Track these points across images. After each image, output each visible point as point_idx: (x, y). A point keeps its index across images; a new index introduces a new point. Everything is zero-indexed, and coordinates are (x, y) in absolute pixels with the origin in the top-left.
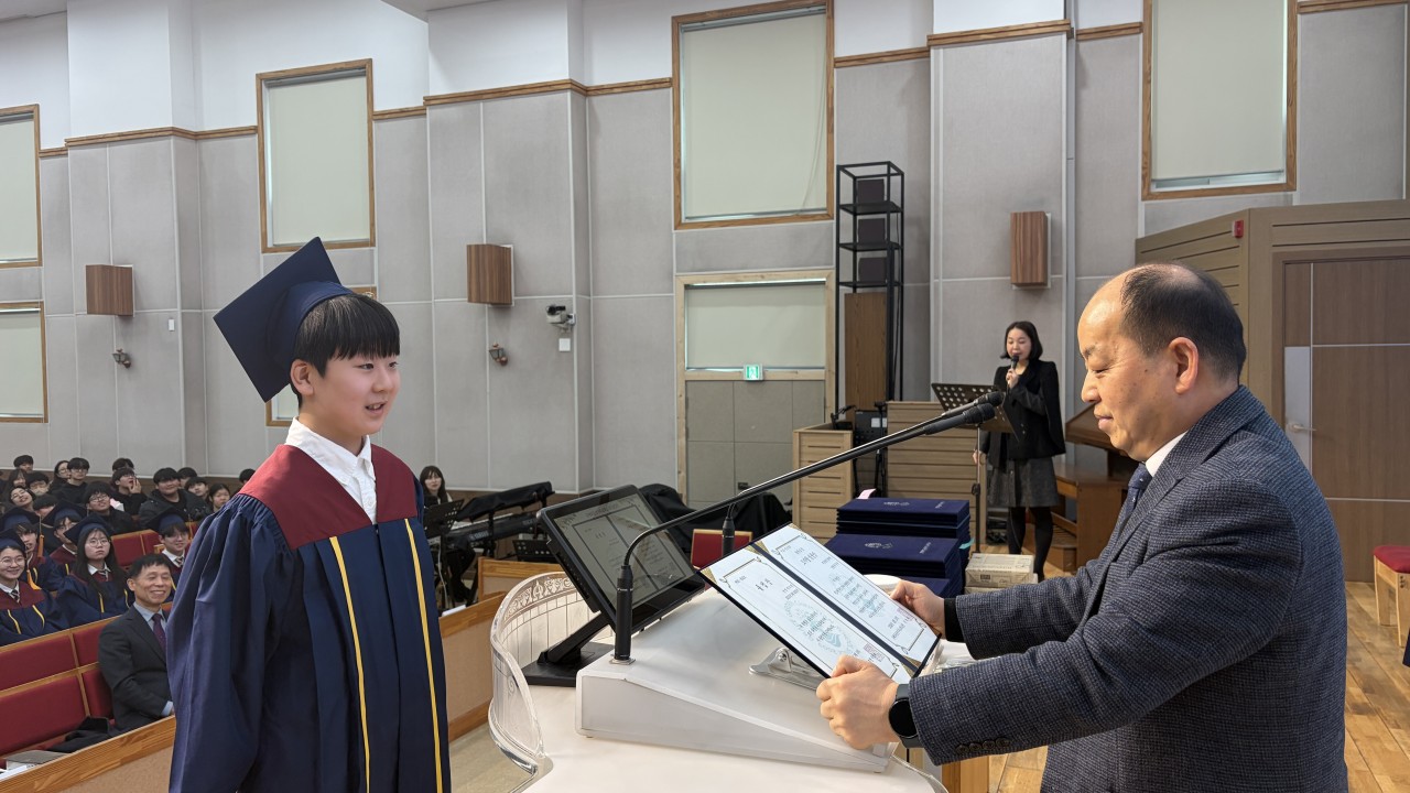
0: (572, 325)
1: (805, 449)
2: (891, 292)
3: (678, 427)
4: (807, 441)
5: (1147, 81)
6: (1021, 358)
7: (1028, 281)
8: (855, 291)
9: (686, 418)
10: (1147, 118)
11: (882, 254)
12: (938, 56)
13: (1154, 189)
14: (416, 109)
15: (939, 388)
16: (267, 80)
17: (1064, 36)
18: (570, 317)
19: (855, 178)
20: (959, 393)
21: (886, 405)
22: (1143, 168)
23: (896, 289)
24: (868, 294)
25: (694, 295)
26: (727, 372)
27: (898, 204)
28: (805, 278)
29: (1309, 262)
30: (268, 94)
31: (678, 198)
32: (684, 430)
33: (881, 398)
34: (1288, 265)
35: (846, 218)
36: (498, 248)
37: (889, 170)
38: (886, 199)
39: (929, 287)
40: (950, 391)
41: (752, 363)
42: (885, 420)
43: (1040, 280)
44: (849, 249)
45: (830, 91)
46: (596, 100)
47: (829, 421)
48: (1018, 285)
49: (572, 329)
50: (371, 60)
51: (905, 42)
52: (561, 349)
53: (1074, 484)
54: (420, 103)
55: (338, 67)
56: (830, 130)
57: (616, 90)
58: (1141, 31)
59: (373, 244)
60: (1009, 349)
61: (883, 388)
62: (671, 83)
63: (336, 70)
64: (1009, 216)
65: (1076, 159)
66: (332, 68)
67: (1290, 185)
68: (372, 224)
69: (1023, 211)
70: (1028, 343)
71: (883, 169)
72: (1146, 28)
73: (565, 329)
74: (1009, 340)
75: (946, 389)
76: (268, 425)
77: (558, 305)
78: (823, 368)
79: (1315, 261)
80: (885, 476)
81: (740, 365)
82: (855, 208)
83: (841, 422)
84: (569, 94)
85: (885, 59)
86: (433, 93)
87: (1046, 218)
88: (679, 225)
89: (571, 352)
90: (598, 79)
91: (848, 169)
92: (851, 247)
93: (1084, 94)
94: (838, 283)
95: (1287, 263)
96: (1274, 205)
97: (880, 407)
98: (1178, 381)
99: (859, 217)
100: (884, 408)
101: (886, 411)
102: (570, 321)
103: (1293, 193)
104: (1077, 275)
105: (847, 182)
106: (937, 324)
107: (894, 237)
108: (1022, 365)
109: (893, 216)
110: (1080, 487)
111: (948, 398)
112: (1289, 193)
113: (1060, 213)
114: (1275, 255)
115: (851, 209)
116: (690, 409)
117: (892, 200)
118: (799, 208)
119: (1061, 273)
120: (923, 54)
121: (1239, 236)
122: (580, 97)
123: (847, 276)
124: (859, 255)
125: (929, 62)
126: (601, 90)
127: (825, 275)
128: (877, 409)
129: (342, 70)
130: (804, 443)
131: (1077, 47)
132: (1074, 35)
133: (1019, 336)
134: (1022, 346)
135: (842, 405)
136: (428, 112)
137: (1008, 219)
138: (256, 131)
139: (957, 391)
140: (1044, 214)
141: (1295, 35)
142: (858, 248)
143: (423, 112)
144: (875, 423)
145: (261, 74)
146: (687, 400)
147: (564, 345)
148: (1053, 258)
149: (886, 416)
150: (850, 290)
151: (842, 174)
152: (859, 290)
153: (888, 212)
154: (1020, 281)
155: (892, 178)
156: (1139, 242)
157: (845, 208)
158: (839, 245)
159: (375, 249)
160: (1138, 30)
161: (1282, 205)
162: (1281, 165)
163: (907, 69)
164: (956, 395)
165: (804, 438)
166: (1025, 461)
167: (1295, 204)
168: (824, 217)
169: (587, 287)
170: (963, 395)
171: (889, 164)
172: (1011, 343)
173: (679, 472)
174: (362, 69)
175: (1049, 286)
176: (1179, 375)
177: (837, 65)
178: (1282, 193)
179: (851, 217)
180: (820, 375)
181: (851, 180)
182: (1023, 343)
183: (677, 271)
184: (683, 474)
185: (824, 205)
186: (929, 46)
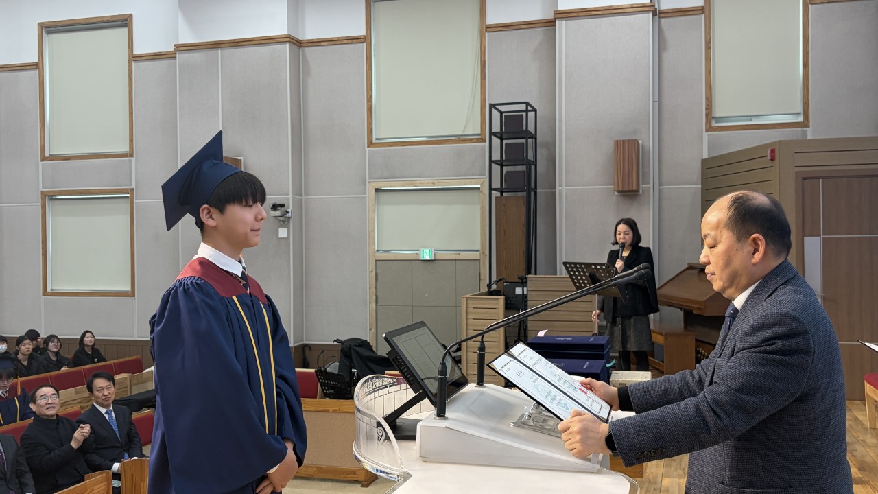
0: (289, 218)
1: (471, 310)
2: (529, 196)
3: (369, 295)
4: (472, 304)
5: (708, 48)
6: (626, 245)
7: (626, 189)
8: (502, 195)
9: (376, 288)
10: (708, 73)
11: (523, 168)
12: (561, 25)
13: (714, 124)
14: (168, 53)
15: (568, 265)
16: (46, 27)
17: (651, 14)
18: (288, 212)
19: (501, 113)
20: (583, 269)
21: (526, 278)
22: (706, 109)
23: (532, 193)
24: (512, 197)
25: (382, 195)
26: (407, 253)
27: (533, 132)
28: (465, 184)
29: (819, 178)
30: (47, 39)
31: (370, 124)
32: (374, 297)
33: (523, 274)
34: (805, 179)
35: (496, 141)
36: (231, 158)
37: (527, 108)
38: (525, 128)
39: (555, 192)
40: (576, 267)
41: (424, 247)
42: (525, 289)
43: (635, 188)
44: (498, 164)
45: (483, 50)
46: (307, 50)
47: (486, 289)
48: (618, 192)
49: (289, 221)
50: (131, 15)
51: (536, 15)
52: (280, 236)
53: (662, 334)
54: (172, 49)
55: (105, 19)
56: (483, 77)
57: (323, 43)
58: (703, 13)
59: (131, 155)
60: (618, 239)
61: (523, 265)
62: (365, 39)
63: (103, 22)
64: (613, 142)
65: (659, 102)
66: (100, 20)
67: (805, 124)
68: (131, 141)
69: (622, 139)
70: (631, 234)
71: (523, 107)
72: (706, 11)
73: (283, 221)
74: (618, 232)
75: (573, 266)
76: (43, 295)
77: (278, 203)
78: (478, 251)
79: (822, 178)
80: (526, 330)
81: (416, 249)
82: (501, 135)
83: (494, 291)
84: (288, 45)
85: (523, 27)
86: (181, 42)
87: (638, 143)
88: (371, 144)
89: (288, 239)
90: (309, 35)
91: (497, 107)
92: (499, 163)
93: (665, 55)
94: (491, 189)
95: (804, 179)
96: (795, 138)
97: (522, 280)
98: (753, 257)
99: (505, 142)
100: (524, 280)
101: (526, 282)
102: (287, 215)
103: (808, 128)
104: (660, 185)
105: (496, 114)
106: (561, 219)
107: (531, 157)
108: (628, 249)
109: (530, 140)
110: (666, 336)
111: (574, 272)
112: (805, 129)
113: (648, 140)
114: (796, 173)
115: (499, 135)
116: (379, 282)
117: (529, 130)
118: (460, 133)
119: (649, 184)
120: (550, 24)
121: (773, 159)
122: (295, 48)
123: (496, 184)
124: (504, 167)
125: (555, 29)
126: (311, 43)
127: (481, 182)
128: (520, 281)
129: (108, 21)
130: (469, 305)
131: (660, 22)
132: (657, 14)
133: (624, 230)
134: (627, 237)
135: (494, 278)
136: (177, 56)
137: (612, 144)
138: (38, 66)
139: (581, 267)
140: (637, 141)
141: (808, 19)
142: (504, 163)
143: (174, 55)
144: (519, 291)
145: (42, 23)
146: (376, 274)
147: (283, 233)
148: (642, 172)
149: (526, 286)
150: (498, 194)
151: (493, 109)
152: (504, 194)
153: (527, 138)
154: (620, 189)
155: (529, 113)
156: (704, 161)
157: (495, 134)
158: (491, 161)
159: (133, 159)
160: (701, 12)
161: (800, 138)
162: (800, 109)
163: (538, 34)
164: (580, 270)
165: (470, 302)
166: (630, 317)
167: (809, 138)
168: (478, 141)
169: (300, 190)
170: (585, 270)
171: (527, 104)
172: (620, 234)
173: (370, 329)
174: (124, 22)
175: (641, 192)
176: (754, 254)
177: (488, 30)
178: (800, 129)
179: (499, 140)
180: (476, 256)
181: (499, 114)
182: (627, 234)
183: (369, 179)
184: (374, 330)
185: (479, 132)
186: (555, 19)
